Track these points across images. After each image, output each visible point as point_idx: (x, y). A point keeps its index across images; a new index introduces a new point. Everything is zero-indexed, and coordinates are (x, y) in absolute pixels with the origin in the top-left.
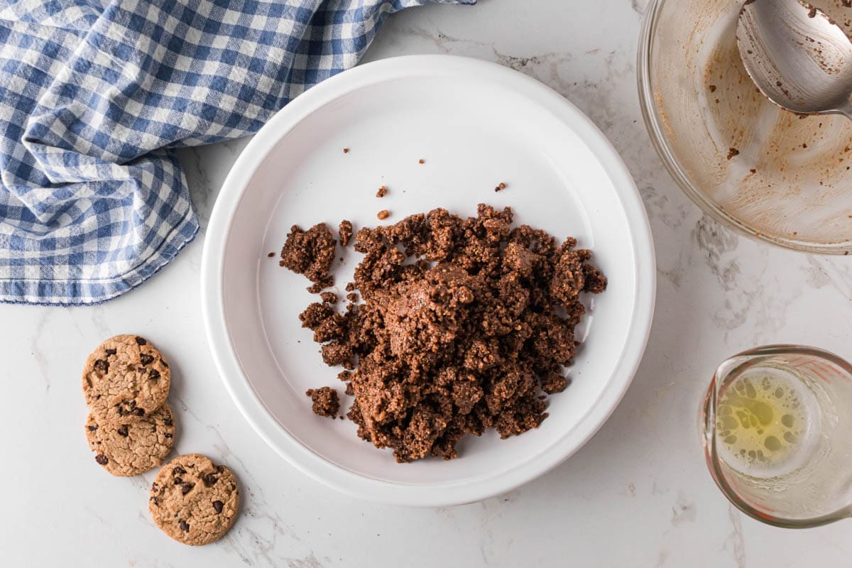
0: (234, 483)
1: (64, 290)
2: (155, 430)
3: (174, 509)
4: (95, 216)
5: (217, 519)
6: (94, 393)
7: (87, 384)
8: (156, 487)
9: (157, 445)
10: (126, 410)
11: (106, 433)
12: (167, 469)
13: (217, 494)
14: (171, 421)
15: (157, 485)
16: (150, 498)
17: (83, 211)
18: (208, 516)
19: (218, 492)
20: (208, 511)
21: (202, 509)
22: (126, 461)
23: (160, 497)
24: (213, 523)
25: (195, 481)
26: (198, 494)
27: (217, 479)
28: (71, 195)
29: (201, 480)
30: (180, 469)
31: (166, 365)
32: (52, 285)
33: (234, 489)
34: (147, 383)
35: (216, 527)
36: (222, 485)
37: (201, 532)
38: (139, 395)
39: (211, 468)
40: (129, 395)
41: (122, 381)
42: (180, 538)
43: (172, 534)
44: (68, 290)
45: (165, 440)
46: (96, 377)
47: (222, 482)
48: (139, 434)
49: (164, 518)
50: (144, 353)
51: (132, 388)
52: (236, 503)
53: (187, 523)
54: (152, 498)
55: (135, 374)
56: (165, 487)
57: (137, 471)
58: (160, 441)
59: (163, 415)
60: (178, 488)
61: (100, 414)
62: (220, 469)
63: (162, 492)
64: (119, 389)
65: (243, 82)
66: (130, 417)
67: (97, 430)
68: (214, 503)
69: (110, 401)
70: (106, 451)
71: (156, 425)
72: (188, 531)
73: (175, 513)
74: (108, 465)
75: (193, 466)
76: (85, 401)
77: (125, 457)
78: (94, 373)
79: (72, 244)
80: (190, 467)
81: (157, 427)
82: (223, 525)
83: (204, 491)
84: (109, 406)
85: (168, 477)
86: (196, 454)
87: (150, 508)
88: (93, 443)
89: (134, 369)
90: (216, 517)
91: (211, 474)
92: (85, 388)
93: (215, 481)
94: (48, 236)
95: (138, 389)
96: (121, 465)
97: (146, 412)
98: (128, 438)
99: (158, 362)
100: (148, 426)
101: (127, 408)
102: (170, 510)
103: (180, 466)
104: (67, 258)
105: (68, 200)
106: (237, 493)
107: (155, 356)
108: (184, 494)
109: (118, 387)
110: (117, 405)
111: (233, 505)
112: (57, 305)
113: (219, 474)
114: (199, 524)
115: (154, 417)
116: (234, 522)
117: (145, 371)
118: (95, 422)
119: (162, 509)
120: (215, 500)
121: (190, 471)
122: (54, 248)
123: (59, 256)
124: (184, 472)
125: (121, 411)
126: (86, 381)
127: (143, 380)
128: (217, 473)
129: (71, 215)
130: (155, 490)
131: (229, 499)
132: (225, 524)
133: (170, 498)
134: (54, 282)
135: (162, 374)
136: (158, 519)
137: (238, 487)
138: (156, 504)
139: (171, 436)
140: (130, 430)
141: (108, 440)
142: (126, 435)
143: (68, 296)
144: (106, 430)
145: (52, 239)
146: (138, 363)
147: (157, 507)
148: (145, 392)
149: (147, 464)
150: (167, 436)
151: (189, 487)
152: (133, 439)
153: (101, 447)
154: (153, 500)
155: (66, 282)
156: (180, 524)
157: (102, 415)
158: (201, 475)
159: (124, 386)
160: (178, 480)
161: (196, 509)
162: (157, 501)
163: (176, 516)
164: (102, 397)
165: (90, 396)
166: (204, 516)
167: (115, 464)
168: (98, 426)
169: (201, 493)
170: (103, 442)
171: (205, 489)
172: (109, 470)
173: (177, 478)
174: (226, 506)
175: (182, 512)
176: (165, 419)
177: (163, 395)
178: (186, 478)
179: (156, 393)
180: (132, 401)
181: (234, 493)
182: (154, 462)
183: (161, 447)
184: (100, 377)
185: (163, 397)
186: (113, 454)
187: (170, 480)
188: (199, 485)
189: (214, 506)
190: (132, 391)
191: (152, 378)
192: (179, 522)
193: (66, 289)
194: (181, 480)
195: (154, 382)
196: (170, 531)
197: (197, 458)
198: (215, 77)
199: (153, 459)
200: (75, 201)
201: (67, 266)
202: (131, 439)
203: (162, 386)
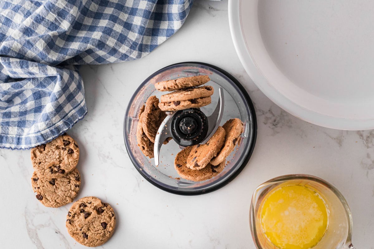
0: (113, 213)
1: (13, 140)
2: (70, 182)
3: (80, 227)
4: (34, 101)
5: (103, 232)
6: (37, 161)
7: (34, 156)
8: (70, 214)
9: (70, 191)
10: (55, 170)
11: (43, 183)
12: (76, 205)
13: (104, 218)
14: (79, 178)
15: (71, 213)
16: (66, 220)
17: (27, 97)
18: (98, 231)
19: (104, 217)
20: (98, 228)
21: (95, 227)
22: (53, 199)
23: (72, 219)
24: (101, 234)
25: (92, 211)
26: (93, 218)
27: (104, 210)
28: (21, 87)
29: (95, 211)
30: (84, 204)
31: (77, 146)
32: (7, 138)
33: (113, 216)
34: (67, 156)
35: (103, 237)
36: (106, 213)
37: (94, 239)
38: (62, 162)
39: (101, 204)
40: (57, 162)
41: (53, 155)
42: (83, 243)
43: (78, 240)
44: (15, 141)
45: (75, 189)
46: (39, 152)
47: (107, 212)
48: (61, 184)
49: (74, 231)
50: (65, 139)
51: (58, 158)
52: (114, 224)
53: (87, 234)
54: (67, 220)
55: (60, 151)
56: (75, 214)
57: (59, 204)
58: (72, 189)
59: (74, 175)
60: (82, 215)
61: (40, 173)
62: (105, 205)
63: (74, 217)
64: (51, 159)
65: (120, 32)
66: (57, 174)
67: (38, 181)
68: (102, 223)
69: (46, 165)
70: (42, 193)
71: (70, 180)
72: (87, 239)
73: (80, 229)
74: (43, 200)
75: (91, 203)
76: (32, 165)
77: (53, 196)
78: (37, 150)
79: (20, 116)
80: (89, 203)
81: (71, 181)
82: (107, 235)
83: (97, 217)
84: (45, 168)
85: (77, 209)
86: (92, 197)
87: (67, 225)
88: (35, 188)
89: (59, 148)
90: (103, 231)
91: (100, 208)
92: (33, 158)
93: (103, 211)
94: (7, 110)
95: (61, 159)
96: (50, 201)
97: (66, 172)
98: (54, 186)
99: (73, 144)
100: (66, 180)
101: (56, 169)
102: (78, 227)
103: (84, 203)
104: (17, 123)
105: (20, 90)
106: (115, 218)
107: (71, 141)
108: (86, 218)
109: (51, 158)
110: (50, 168)
111: (112, 225)
112: (9, 148)
113: (105, 208)
114: (93, 235)
115: (70, 175)
116: (113, 234)
117: (65, 149)
118: (37, 177)
119: (73, 226)
120: (103, 222)
121: (89, 205)
122: (10, 117)
123: (12, 122)
124: (86, 206)
125: (52, 171)
126: (33, 154)
127: (65, 154)
128: (104, 207)
129: (20, 98)
130: (70, 216)
131: (110, 221)
132: (108, 235)
133: (78, 220)
134: (8, 135)
135: (75, 151)
136: (71, 231)
137: (115, 215)
138: (70, 223)
139: (79, 186)
140: (56, 182)
141: (43, 186)
142: (54, 184)
143: (15, 144)
144: (43, 181)
145: (9, 112)
146: (62, 145)
147: (70, 225)
148: (66, 161)
149: (64, 201)
150: (76, 186)
151: (89, 214)
152: (58, 187)
153: (39, 191)
154: (68, 221)
155: (14, 136)
156: (83, 235)
157: (42, 173)
158: (95, 208)
159: (54, 157)
160: (82, 211)
161: (92, 227)
162: (71, 222)
163: (81, 230)
164: (42, 163)
165: (35, 162)
166: (96, 230)
167: (47, 200)
168: (38, 178)
169: (95, 217)
170: (41, 187)
171: (97, 216)
172: (43, 203)
173: (82, 209)
174: (108, 225)
175: (84, 228)
176: (75, 177)
177: (75, 163)
178: (86, 209)
179: (71, 162)
180: (58, 165)
181: (113, 218)
182: (68, 200)
183: (73, 192)
184: (41, 152)
185: (75, 164)
186: (46, 194)
187: (78, 210)
188: (94, 213)
189: (102, 225)
190: (58, 160)
191: (69, 153)
192: (82, 233)
193: (14, 140)
194: (84, 210)
195: (71, 155)
196: (77, 239)
197: (93, 198)
198: (106, 27)
199: (68, 199)
200: (23, 91)
201: (16, 127)
202: (56, 187)
203: (75, 158)
